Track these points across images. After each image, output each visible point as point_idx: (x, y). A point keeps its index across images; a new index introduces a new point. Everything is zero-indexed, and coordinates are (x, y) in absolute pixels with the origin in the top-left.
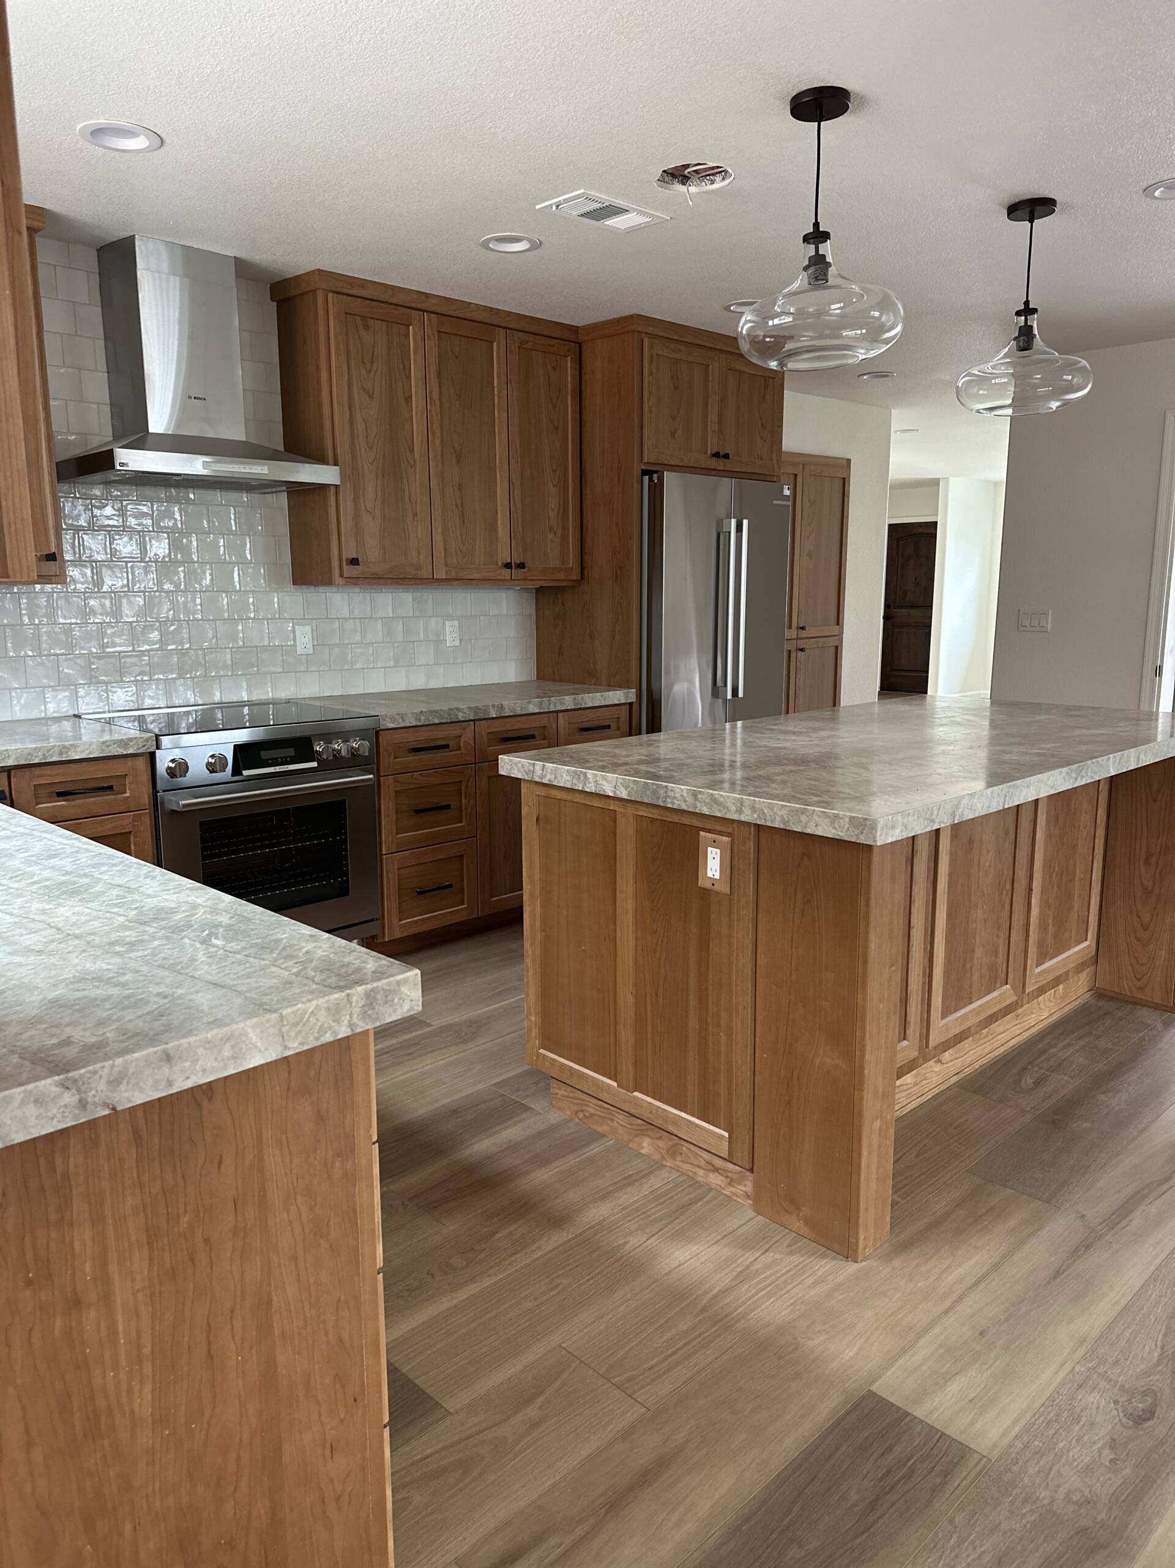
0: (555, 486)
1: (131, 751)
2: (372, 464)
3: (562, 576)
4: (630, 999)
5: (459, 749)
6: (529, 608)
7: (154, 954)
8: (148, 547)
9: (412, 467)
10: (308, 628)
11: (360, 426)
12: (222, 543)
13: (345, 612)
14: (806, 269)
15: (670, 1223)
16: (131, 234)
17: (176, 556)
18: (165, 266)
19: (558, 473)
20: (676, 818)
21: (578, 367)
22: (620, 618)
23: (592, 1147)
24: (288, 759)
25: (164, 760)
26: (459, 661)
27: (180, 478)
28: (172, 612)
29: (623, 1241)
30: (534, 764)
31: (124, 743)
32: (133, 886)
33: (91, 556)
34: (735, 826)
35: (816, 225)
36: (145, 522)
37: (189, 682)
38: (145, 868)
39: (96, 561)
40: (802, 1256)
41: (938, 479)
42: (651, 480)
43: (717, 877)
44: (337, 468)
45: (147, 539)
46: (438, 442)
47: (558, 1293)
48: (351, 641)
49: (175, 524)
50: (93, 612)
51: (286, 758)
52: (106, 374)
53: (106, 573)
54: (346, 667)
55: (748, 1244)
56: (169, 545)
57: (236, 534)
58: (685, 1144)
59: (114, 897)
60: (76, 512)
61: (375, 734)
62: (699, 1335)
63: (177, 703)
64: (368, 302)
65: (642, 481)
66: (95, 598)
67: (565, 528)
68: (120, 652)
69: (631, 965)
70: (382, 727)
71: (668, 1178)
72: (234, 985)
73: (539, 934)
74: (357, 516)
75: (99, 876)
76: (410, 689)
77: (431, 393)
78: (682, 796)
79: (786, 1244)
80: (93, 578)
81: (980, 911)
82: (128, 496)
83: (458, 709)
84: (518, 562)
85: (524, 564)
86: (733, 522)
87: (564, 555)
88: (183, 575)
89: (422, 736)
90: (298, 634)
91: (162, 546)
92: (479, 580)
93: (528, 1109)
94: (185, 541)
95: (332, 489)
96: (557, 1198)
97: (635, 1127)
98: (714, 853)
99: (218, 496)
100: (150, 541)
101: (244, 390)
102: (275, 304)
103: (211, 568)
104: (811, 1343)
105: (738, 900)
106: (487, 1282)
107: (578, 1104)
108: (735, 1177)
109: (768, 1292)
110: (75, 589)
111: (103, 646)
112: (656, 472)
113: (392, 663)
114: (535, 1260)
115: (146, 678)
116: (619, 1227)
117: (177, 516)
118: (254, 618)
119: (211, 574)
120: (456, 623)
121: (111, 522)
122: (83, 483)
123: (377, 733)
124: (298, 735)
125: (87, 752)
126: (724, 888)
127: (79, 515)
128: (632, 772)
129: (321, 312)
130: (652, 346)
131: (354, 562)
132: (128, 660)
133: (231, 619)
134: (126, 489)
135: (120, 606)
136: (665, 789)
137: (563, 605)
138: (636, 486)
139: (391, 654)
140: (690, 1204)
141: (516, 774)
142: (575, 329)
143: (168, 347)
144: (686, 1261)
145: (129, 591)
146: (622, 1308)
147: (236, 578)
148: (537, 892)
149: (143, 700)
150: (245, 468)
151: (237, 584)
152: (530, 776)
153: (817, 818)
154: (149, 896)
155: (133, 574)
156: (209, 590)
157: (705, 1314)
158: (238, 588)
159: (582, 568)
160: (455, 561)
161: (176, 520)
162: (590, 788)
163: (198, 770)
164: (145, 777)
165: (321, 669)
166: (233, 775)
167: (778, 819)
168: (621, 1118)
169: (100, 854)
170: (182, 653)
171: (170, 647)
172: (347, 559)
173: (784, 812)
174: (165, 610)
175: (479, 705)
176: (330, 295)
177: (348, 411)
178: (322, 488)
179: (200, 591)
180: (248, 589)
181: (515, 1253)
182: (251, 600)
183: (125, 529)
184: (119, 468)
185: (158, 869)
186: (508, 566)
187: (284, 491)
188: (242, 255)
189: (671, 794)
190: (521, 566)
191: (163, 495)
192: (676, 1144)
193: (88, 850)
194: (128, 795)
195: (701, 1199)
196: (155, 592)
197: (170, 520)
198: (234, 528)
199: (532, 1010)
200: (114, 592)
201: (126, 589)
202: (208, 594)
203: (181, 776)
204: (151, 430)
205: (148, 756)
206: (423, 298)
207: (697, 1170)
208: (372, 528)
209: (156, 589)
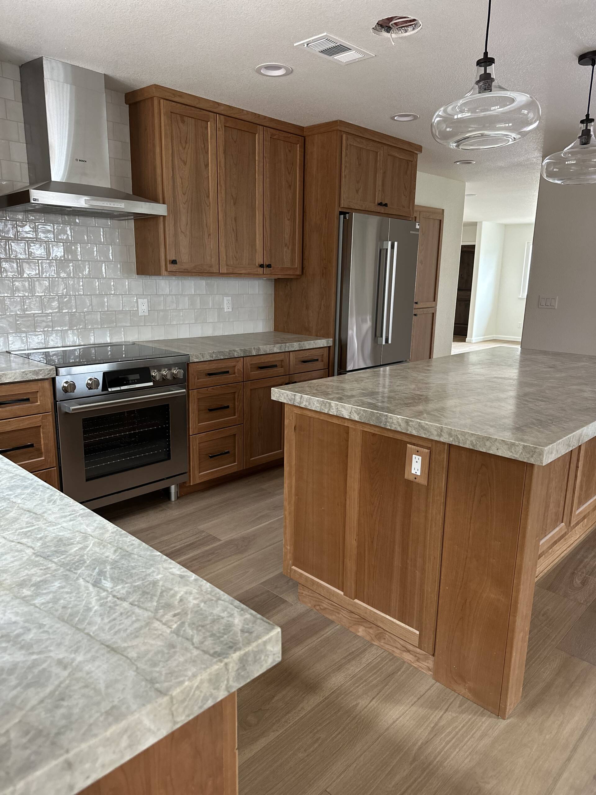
0: (288, 220)
1: (40, 377)
2: (185, 204)
3: (291, 272)
4: (355, 543)
5: (234, 373)
6: (271, 291)
7: (55, 600)
8: (51, 251)
9: (208, 206)
10: (146, 300)
11: (178, 181)
12: (95, 249)
13: (167, 291)
14: (477, 83)
15: (383, 688)
16: (41, 56)
17: (68, 257)
18: (62, 77)
19: (290, 212)
20: (391, 435)
21: (303, 151)
22: (325, 297)
23: (327, 630)
24: (136, 381)
25: (61, 382)
26: (231, 320)
27: (71, 209)
28: (65, 290)
29: (355, 703)
30: (295, 394)
31: (36, 373)
32: (40, 512)
33: (16, 256)
34: (434, 443)
35: (486, 53)
36: (49, 236)
37: (75, 331)
38: (48, 491)
39: (20, 259)
40: (470, 714)
41: (477, 222)
42: (345, 218)
43: (419, 473)
44: (165, 206)
45: (51, 246)
46: (223, 192)
47: (319, 745)
48: (170, 308)
49: (68, 237)
50: (18, 290)
51: (134, 380)
52: (25, 144)
53: (25, 266)
54: (167, 324)
55: (434, 705)
56: (64, 250)
57: (104, 244)
58: (388, 633)
59: (24, 525)
60: (7, 229)
61: (186, 365)
62: (415, 781)
63: (68, 344)
64: (184, 106)
65: (339, 217)
66: (19, 281)
67: (294, 245)
68: (34, 314)
69: (355, 525)
70: (191, 361)
71: (377, 653)
72: (126, 649)
73: (294, 497)
74: (176, 235)
75: (14, 500)
76: (204, 336)
77: (220, 162)
78: (398, 422)
79: (457, 705)
80: (17, 269)
81: (554, 483)
82: (39, 220)
83: (234, 351)
84: (267, 264)
85: (270, 265)
86: (390, 243)
87: (293, 261)
88: (72, 268)
89: (213, 366)
90: (139, 303)
91: (60, 250)
92: (245, 274)
93: (284, 601)
94: (73, 247)
95: (162, 218)
96: (309, 669)
97: (354, 619)
98: (417, 460)
99: (92, 221)
100: (53, 248)
101: (109, 157)
102: (128, 106)
103: (89, 264)
104: (488, 787)
105: (433, 489)
106: (272, 736)
107: (316, 601)
108: (421, 657)
109: (453, 744)
110: (7, 275)
111: (24, 310)
112: (348, 213)
113: (193, 322)
114: (301, 718)
115: (50, 329)
116: (352, 691)
117: (69, 232)
118: (114, 294)
119: (89, 268)
120: (230, 298)
121: (29, 236)
122: (11, 211)
123: (188, 364)
124: (142, 366)
125: (14, 378)
126: (424, 482)
127: (9, 231)
128: (361, 404)
129: (156, 111)
130: (347, 139)
131: (174, 262)
132: (39, 318)
133: (100, 295)
134: (38, 216)
135: (34, 286)
136: (386, 417)
137: (291, 289)
138: (336, 221)
139: (193, 316)
140: (393, 673)
141: (282, 400)
142: (301, 128)
143: (63, 128)
144: (397, 719)
145: (39, 277)
146: (362, 758)
147: (104, 271)
148: (293, 472)
149: (48, 342)
150: (110, 204)
151: (104, 273)
152: (292, 402)
153: (498, 444)
154: (51, 524)
155: (42, 267)
156: (88, 277)
157: (416, 763)
158: (105, 276)
159: (303, 268)
160: (232, 263)
161: (68, 235)
162: (333, 412)
163: (81, 387)
164: (49, 393)
165: (153, 324)
166: (102, 391)
167: (468, 442)
168: (344, 613)
169: (16, 475)
170: (72, 315)
171: (64, 311)
172: (170, 261)
173: (473, 438)
174: (61, 289)
175: (246, 348)
176: (162, 101)
177: (171, 172)
178: (155, 218)
179: (82, 278)
180: (110, 277)
181: (288, 713)
182: (112, 283)
183: (37, 240)
184: (33, 202)
185: (58, 493)
186: (261, 266)
187: (132, 219)
188: (110, 73)
189: (391, 420)
190: (269, 266)
191: (60, 220)
192: (381, 633)
193: (7, 471)
194: (39, 403)
195: (399, 670)
196: (55, 278)
197: (64, 235)
198: (102, 241)
199: (288, 543)
200: (31, 278)
201: (38, 276)
202: (87, 279)
203: (71, 392)
204: (53, 179)
205: (51, 379)
206: (217, 106)
207: (395, 650)
208: (184, 241)
209: (56, 276)
